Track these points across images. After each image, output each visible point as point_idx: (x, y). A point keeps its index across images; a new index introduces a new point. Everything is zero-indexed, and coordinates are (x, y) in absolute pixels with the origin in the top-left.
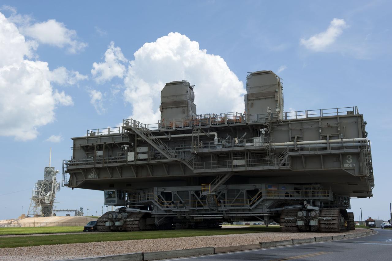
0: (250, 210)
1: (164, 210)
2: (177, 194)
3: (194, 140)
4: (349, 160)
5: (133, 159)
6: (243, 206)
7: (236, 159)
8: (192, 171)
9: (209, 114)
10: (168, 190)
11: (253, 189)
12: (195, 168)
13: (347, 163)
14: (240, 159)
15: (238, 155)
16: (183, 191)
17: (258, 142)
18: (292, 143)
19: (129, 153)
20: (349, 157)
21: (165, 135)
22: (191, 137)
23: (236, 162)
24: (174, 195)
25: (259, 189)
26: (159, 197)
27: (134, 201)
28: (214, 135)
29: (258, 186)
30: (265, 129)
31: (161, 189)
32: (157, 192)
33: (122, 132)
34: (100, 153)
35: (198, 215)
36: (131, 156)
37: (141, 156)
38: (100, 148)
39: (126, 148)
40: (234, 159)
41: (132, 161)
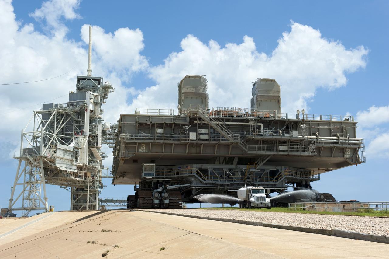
0: (275, 185)
1: (206, 183)
2: (213, 170)
3: (252, 128)
4: (349, 153)
5: (195, 139)
6: (267, 181)
7: (281, 145)
8: (246, 152)
9: (235, 108)
10: (205, 166)
11: (276, 169)
12: (249, 150)
13: (347, 154)
14: (284, 145)
15: (283, 143)
16: (218, 168)
17: (295, 134)
18: (315, 137)
19: (191, 133)
20: (349, 150)
21: (221, 121)
22: (249, 126)
23: (281, 148)
24: (210, 171)
25: (279, 170)
26: (197, 171)
27: (158, 175)
28: (260, 126)
29: (278, 167)
30: (304, 125)
31: (199, 166)
32: (196, 167)
33: (171, 114)
34: (159, 131)
35: (234, 188)
36: (193, 136)
37: (202, 137)
38: (160, 126)
39: (187, 129)
40: (280, 145)
41: (194, 140)
